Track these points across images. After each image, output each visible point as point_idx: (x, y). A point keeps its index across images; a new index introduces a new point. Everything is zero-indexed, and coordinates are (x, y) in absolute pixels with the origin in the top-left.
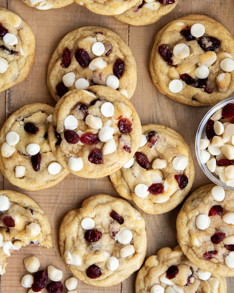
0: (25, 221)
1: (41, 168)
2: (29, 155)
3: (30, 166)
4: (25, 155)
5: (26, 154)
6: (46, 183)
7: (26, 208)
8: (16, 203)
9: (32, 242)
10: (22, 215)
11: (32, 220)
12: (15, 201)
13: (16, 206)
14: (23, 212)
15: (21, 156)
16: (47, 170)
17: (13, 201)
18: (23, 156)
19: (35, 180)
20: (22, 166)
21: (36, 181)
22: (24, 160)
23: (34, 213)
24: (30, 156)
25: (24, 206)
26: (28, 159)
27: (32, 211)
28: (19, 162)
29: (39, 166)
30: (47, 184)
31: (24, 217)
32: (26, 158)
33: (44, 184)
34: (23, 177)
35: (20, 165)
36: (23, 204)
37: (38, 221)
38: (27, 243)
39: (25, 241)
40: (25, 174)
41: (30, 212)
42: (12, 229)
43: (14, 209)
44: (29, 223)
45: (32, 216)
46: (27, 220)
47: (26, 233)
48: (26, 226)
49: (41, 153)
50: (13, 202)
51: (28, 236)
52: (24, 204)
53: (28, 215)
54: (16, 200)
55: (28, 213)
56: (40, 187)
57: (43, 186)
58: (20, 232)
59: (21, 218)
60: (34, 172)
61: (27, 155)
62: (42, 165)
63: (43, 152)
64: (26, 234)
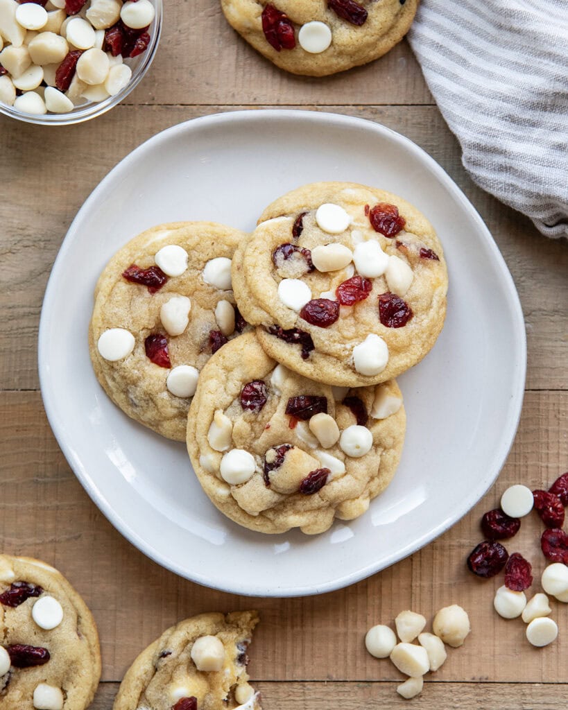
0: (185, 672)
1: (45, 645)
2: (9, 672)
3: (37, 673)
4: (7, 683)
5: (6, 679)
6: (83, 636)
7: (156, 670)
8: (143, 693)
9: (241, 659)
10: (171, 679)
11: (184, 656)
12: (137, 696)
13: (148, 693)
14: (164, 676)
15: (10, 693)
16: (51, 630)
17: (136, 701)
18: (10, 688)
19: (73, 662)
20: (33, 691)
21: (74, 658)
22: (19, 686)
23: (167, 650)
24: (13, 670)
25: (150, 674)
26: (19, 677)
27: (164, 655)
28: (24, 697)
29: (37, 649)
30: (86, 635)
31: (175, 676)
32: (16, 682)
33: (85, 643)
34: (64, 692)
35: (33, 698)
36: (144, 676)
37: (187, 642)
38: (240, 670)
39: (236, 675)
40: (56, 685)
41: (165, 660)
42: (204, 705)
43: (154, 698)
44: (192, 663)
45: (174, 655)
46: (183, 669)
47: (214, 672)
48: (197, 672)
49: (5, 643)
50: (139, 700)
51: (223, 667)
52: (145, 673)
53: (170, 664)
54: (135, 693)
55: (166, 665)
56: (92, 654)
57: (90, 646)
58: (212, 687)
59: (178, 681)
60: (51, 663)
61: (9, 678)
62: (36, 641)
63: (5, 637)
64: (217, 670)
